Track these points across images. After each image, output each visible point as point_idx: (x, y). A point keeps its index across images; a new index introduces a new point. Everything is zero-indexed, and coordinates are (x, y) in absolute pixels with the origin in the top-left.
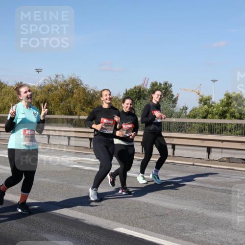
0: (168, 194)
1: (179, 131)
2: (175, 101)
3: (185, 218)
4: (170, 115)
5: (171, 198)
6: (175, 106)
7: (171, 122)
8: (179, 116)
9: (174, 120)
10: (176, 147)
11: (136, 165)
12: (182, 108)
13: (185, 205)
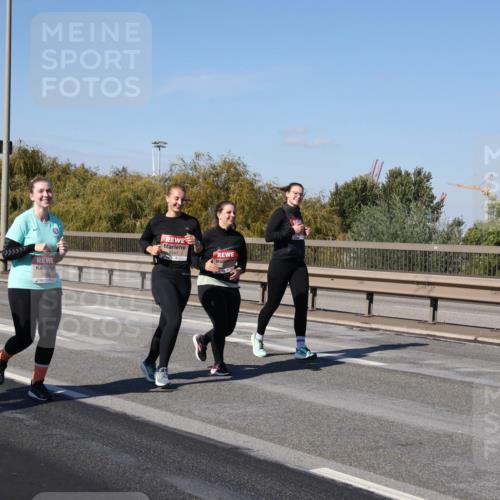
0: (422, 401)
1: (445, 271)
2: (437, 208)
3: (459, 451)
4: (427, 236)
5: (430, 408)
6: (437, 219)
7: (430, 253)
8: (447, 239)
9: (436, 248)
10: (440, 303)
11: (356, 340)
12: (450, 222)
13: (458, 424)
